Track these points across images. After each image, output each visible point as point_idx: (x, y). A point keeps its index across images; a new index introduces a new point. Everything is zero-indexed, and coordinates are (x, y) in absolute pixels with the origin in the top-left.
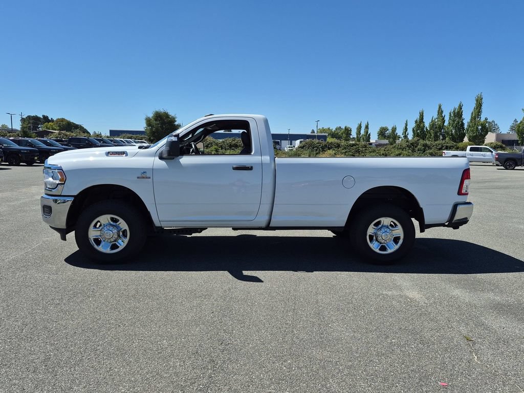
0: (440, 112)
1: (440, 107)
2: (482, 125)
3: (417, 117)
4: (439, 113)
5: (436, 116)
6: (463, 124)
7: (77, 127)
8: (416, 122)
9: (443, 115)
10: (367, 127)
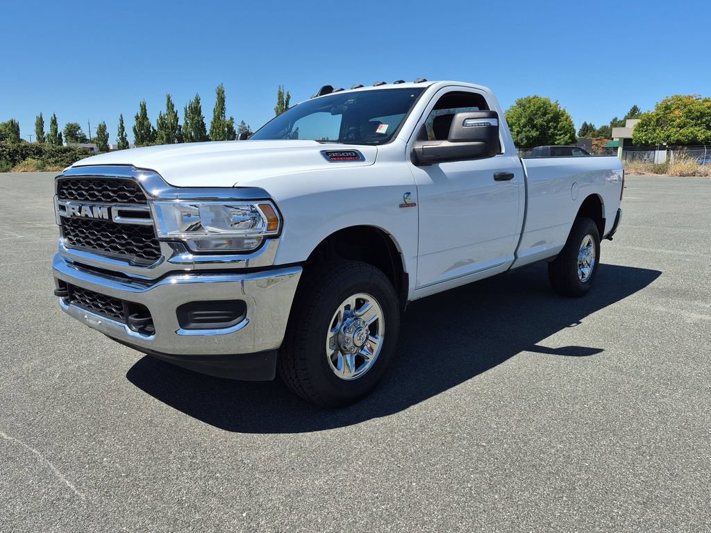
0: (170, 106)
1: (169, 99)
2: (228, 126)
3: (139, 111)
4: (168, 107)
5: (165, 111)
6: (203, 125)
8: (137, 118)
9: (175, 110)
10: (54, 122)
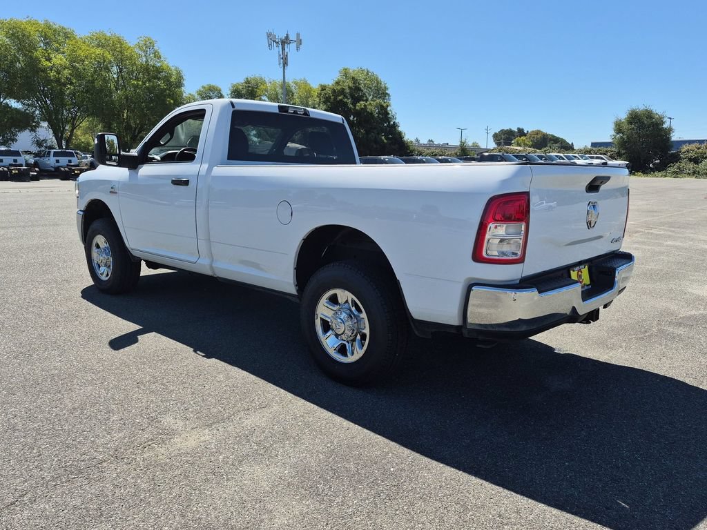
7: (556, 140)
